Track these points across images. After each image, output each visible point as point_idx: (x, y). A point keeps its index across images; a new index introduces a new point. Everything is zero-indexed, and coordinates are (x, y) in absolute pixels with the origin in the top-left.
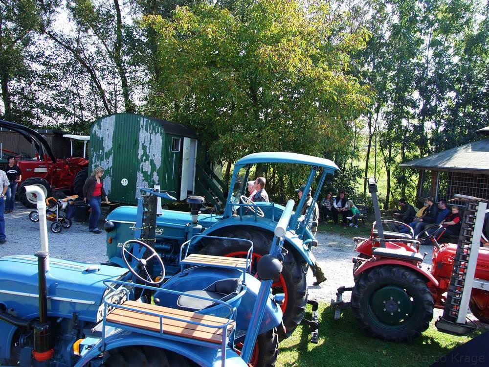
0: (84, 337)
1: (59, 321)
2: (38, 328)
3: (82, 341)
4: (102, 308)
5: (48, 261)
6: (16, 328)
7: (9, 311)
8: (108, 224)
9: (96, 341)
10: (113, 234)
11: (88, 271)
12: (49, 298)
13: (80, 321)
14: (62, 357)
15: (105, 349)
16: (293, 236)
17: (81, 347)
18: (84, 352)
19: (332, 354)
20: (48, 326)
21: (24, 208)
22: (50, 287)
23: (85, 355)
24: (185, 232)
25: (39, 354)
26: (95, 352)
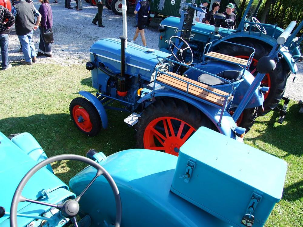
0: (143, 88)
1: (130, 77)
2: (120, 79)
3: (142, 90)
4: (154, 74)
5: (126, 43)
6: (110, 77)
7: (106, 68)
8: (161, 27)
9: (150, 91)
10: (163, 34)
11: (148, 52)
12: (126, 64)
13: (141, 79)
14: (131, 96)
15: (154, 96)
16: (286, 51)
17: (141, 92)
18: (143, 95)
19: (290, 132)
20: (125, 79)
21: (114, 15)
22: (127, 57)
23: (143, 97)
24: (208, 38)
25: (120, 92)
26: (148, 97)
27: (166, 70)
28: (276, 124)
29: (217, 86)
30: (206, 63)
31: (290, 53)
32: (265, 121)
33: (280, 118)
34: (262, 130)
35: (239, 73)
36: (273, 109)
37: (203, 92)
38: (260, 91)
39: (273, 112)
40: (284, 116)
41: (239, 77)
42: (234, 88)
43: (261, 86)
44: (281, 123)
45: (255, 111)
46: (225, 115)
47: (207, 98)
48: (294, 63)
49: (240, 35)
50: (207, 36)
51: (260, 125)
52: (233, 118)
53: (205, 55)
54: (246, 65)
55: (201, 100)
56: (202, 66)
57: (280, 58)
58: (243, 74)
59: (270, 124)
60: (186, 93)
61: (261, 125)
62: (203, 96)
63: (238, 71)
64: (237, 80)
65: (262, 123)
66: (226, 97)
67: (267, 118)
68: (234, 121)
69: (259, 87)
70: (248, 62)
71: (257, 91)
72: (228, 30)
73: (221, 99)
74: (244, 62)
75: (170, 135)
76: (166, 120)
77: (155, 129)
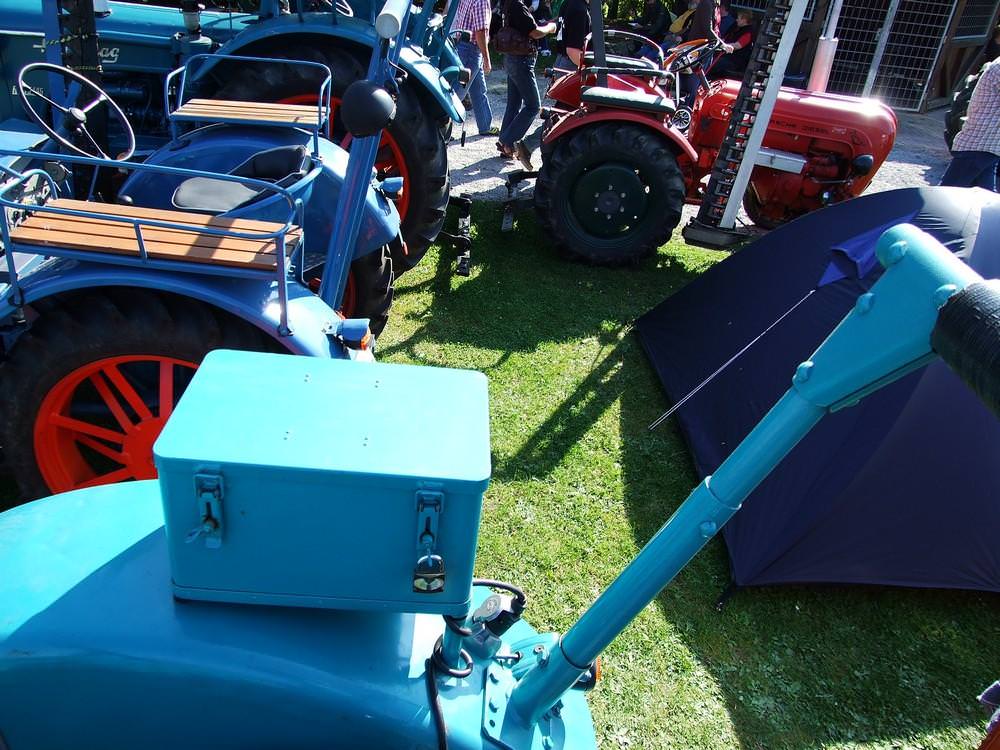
16: (419, 59)
26: (2, 310)
27: (46, 198)
28: (456, 282)
29: (244, 211)
30: (187, 144)
31: (433, 63)
32: (423, 280)
33: (459, 262)
34: (423, 308)
35: (299, 152)
36: (432, 239)
37: (197, 241)
38: (378, 193)
39: (438, 248)
40: (468, 253)
41: (304, 164)
42: (294, 204)
43: (381, 177)
44: (467, 275)
45: (384, 259)
46: (294, 295)
47: (219, 255)
48: (450, 91)
49: (272, 30)
50: (165, 48)
51: (412, 297)
52: (324, 298)
53: (174, 113)
54: (317, 123)
55: (199, 268)
56: (176, 153)
57: (400, 79)
58: (315, 153)
59: (439, 284)
60: (140, 261)
61: (417, 296)
62: (201, 254)
63: (296, 147)
64: (301, 177)
65: (417, 289)
66: (278, 238)
67: (427, 271)
68: (328, 307)
69: (376, 183)
70: (320, 112)
71: (371, 197)
72: (231, 18)
73: (264, 248)
74: (309, 115)
75: (135, 419)
76: (102, 373)
77: (74, 416)
